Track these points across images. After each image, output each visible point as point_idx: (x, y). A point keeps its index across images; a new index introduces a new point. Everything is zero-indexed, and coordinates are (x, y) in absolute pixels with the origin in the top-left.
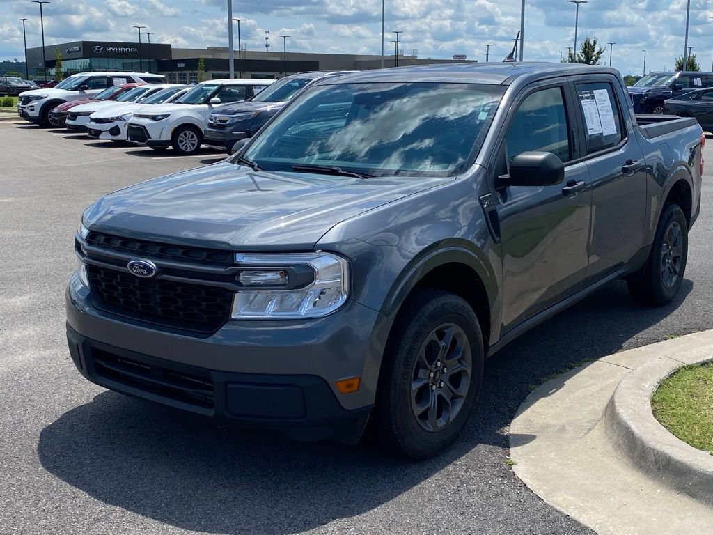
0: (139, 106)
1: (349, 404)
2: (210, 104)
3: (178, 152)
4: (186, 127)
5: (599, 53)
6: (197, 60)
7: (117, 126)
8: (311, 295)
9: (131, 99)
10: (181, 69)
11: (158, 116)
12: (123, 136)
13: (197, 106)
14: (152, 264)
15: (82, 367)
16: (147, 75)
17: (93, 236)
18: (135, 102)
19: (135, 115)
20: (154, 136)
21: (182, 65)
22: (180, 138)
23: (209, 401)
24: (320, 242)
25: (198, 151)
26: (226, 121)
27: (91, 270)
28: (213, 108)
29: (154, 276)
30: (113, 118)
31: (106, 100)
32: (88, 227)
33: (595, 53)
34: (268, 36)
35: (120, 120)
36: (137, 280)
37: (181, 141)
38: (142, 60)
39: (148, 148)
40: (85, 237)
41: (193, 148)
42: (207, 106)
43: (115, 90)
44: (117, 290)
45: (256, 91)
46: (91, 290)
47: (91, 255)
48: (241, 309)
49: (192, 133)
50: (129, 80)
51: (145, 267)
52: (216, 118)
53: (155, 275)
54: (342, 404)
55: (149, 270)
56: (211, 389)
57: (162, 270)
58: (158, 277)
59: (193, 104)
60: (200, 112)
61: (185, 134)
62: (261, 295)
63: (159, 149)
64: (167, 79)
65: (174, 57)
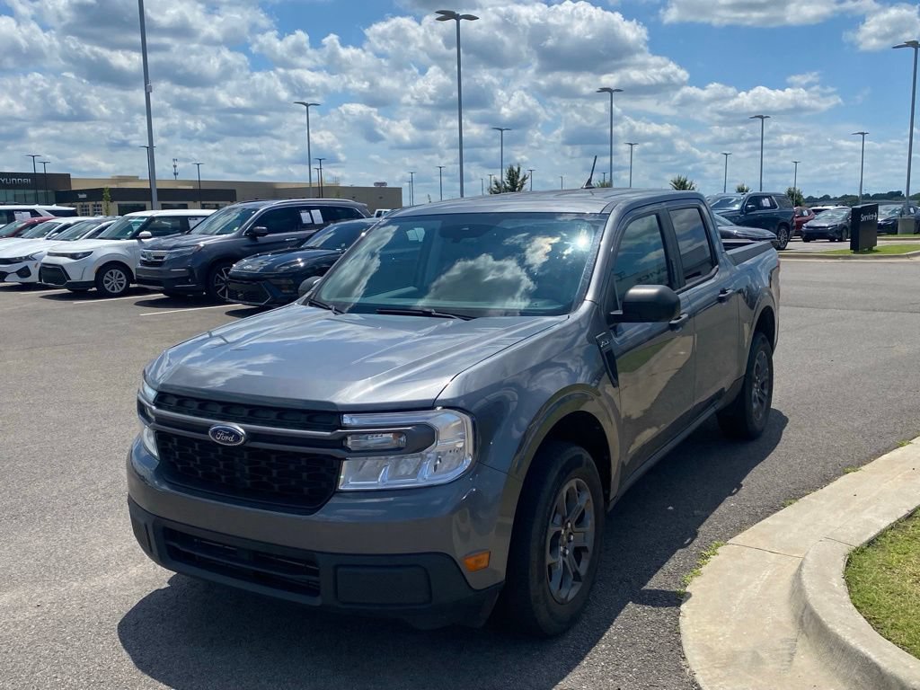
0: (52, 242)
1: (478, 582)
2: (139, 239)
3: (102, 294)
4: (112, 265)
5: (524, 179)
6: (101, 190)
7: (27, 267)
8: (429, 458)
9: (41, 235)
10: (83, 200)
11: (78, 254)
12: (34, 278)
13: (123, 242)
14: (239, 428)
15: (151, 550)
16: (54, 207)
17: (163, 398)
18: (45, 238)
19: (49, 254)
20: (75, 277)
21: (84, 196)
22: (105, 278)
23: (311, 586)
24: (441, 397)
25: (128, 292)
26: (162, 258)
27: (161, 438)
28: (143, 242)
29: (242, 444)
30: (21, 258)
31: (8, 236)
32: (156, 387)
33: (520, 180)
34: (177, 163)
35: (30, 259)
36: (220, 449)
37: (107, 282)
38: (39, 191)
39: (66, 291)
40: (152, 399)
41: (121, 289)
42: (136, 241)
43: (18, 224)
44: (195, 460)
45: (192, 223)
46: (160, 461)
47: (161, 420)
48: (349, 479)
49: (119, 272)
50: (34, 213)
51: (232, 433)
52: (150, 254)
53: (245, 442)
54: (471, 584)
55: (237, 437)
56: (316, 573)
57: (252, 436)
58: (248, 444)
59: (119, 239)
60: (128, 248)
61: (111, 274)
62: (370, 462)
63: (80, 291)
64: (79, 213)
65: (74, 187)
